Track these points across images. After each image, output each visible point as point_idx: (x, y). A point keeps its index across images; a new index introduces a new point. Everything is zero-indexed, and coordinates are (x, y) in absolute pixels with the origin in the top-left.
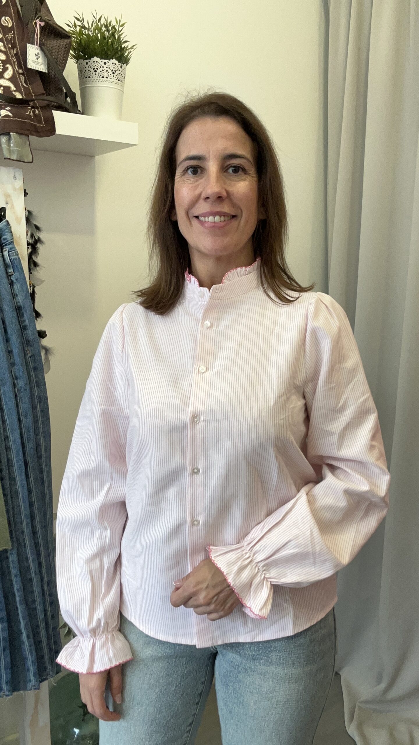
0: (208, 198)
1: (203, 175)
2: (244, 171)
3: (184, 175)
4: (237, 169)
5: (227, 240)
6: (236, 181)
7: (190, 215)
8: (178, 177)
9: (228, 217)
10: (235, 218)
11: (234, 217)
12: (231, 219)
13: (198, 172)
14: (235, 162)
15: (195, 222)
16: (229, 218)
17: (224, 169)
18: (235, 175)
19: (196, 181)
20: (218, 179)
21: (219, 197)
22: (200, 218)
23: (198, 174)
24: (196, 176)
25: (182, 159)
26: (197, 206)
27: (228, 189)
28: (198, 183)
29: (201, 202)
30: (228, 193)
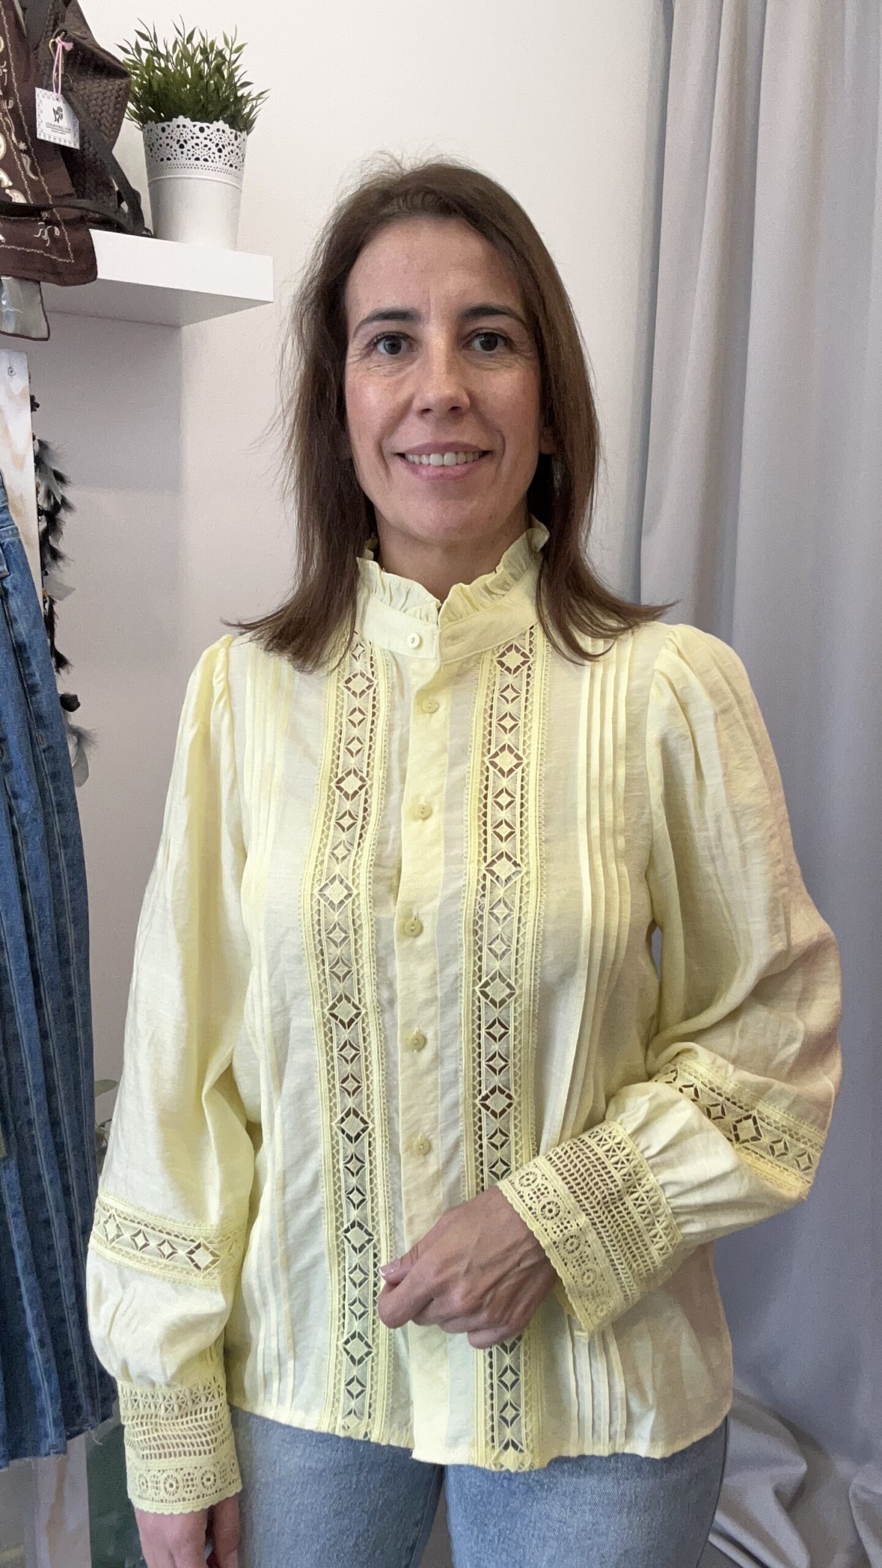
0: (426, 411)
1: (415, 354)
2: (509, 343)
3: (369, 355)
4: (491, 341)
5: (471, 507)
6: (490, 369)
7: (386, 451)
8: (355, 359)
9: (474, 453)
10: (488, 457)
11: (484, 453)
12: (480, 457)
13: (400, 348)
14: (489, 324)
15: (398, 466)
16: (477, 455)
17: (462, 341)
18: (490, 356)
19: (400, 370)
20: (452, 366)
21: (454, 408)
22: (410, 457)
23: (401, 352)
24: (397, 359)
25: (362, 318)
26: (402, 428)
27: (473, 388)
28: (402, 374)
29: (412, 419)
30: (475, 399)
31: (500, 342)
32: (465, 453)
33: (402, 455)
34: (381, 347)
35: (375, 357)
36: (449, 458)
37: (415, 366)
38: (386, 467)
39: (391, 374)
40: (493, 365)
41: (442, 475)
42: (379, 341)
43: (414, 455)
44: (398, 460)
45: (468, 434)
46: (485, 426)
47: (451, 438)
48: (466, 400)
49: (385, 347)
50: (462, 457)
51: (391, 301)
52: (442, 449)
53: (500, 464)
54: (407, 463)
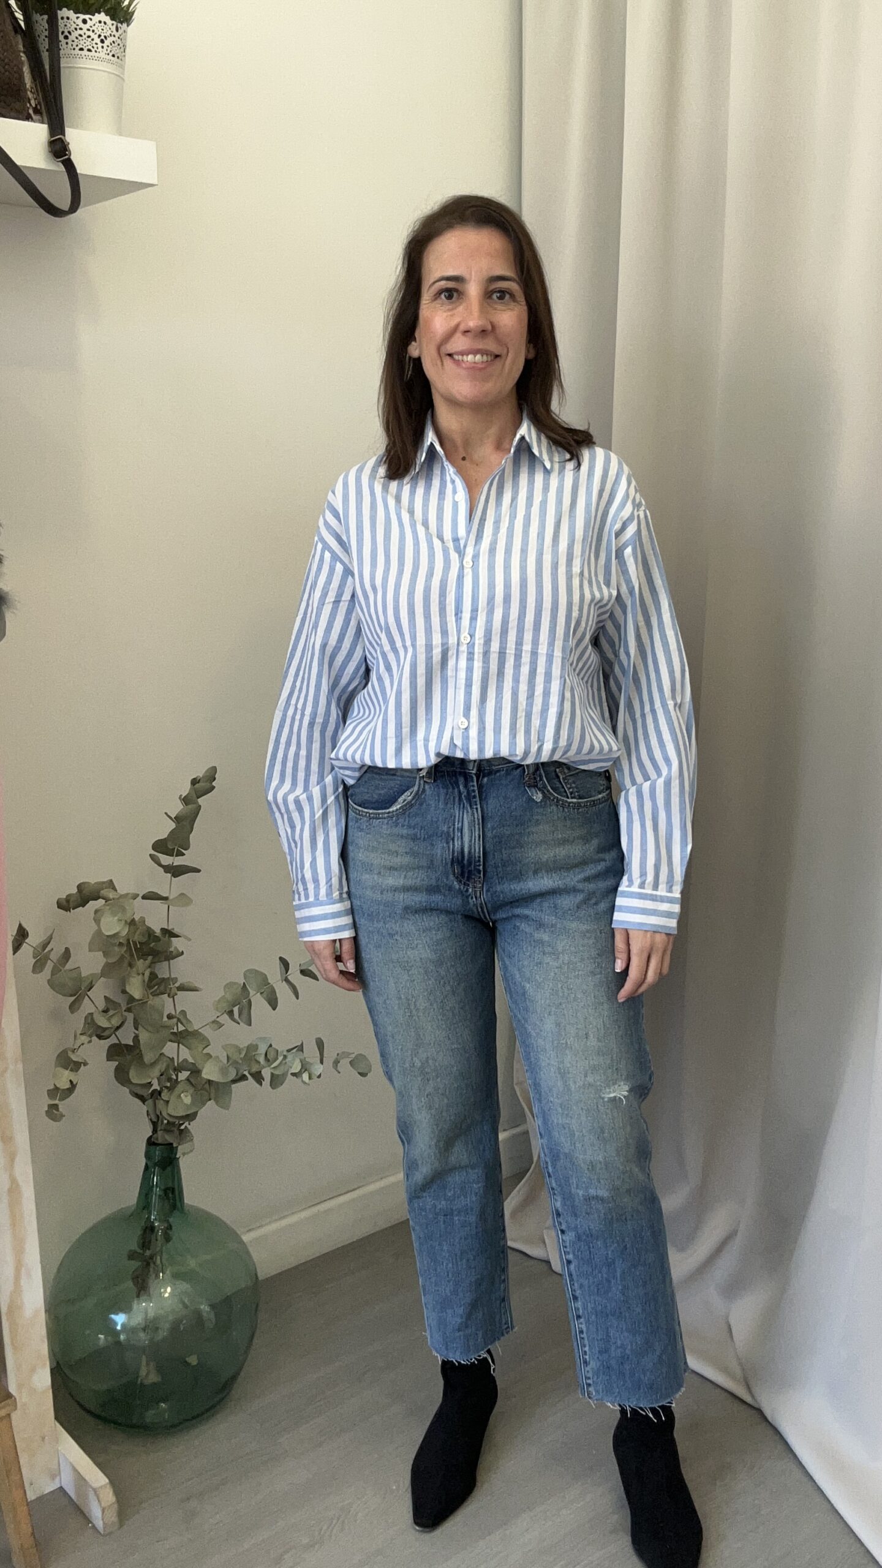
0: (467, 331)
1: (461, 301)
2: (512, 296)
3: (436, 299)
4: (502, 294)
5: (489, 386)
6: (502, 310)
7: (442, 352)
8: (426, 302)
9: (491, 355)
10: (498, 359)
11: (497, 356)
12: (495, 358)
13: (453, 297)
14: (500, 285)
15: (448, 361)
16: (493, 357)
17: (487, 295)
18: (502, 303)
19: (453, 308)
20: (483, 310)
21: (483, 331)
22: (456, 357)
23: (454, 299)
24: (452, 303)
25: (432, 281)
26: (452, 341)
27: (494, 320)
28: (455, 311)
29: (458, 335)
30: (493, 327)
31: (507, 296)
32: (487, 355)
33: (450, 355)
34: (443, 296)
35: (439, 301)
36: (478, 357)
37: (461, 308)
38: (442, 361)
39: (449, 310)
40: (504, 308)
41: (473, 367)
42: (440, 294)
43: (458, 355)
44: (448, 357)
45: (490, 345)
46: (499, 341)
47: (481, 346)
48: (490, 328)
49: (445, 296)
50: (485, 358)
51: (451, 272)
52: (475, 352)
53: (504, 363)
54: (454, 360)
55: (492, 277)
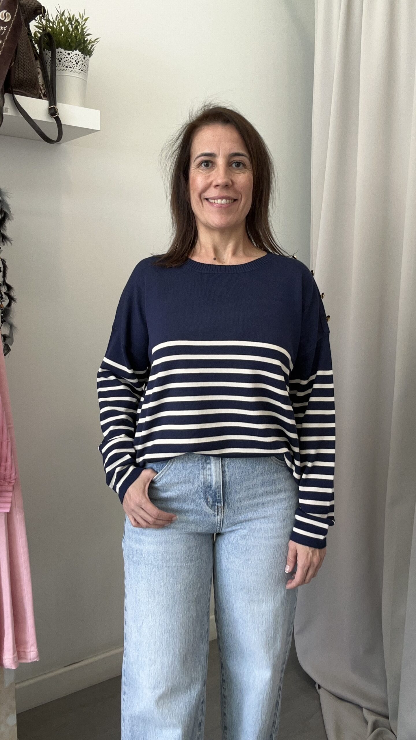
0: (217, 186)
5: (230, 218)
8: (193, 169)
12: (233, 202)
18: (238, 169)
20: (226, 172)
21: (227, 185)
23: (209, 167)
26: (208, 191)
27: (233, 179)
28: (210, 174)
29: (212, 188)
30: (233, 183)
34: (203, 165)
36: (224, 201)
38: (202, 203)
39: (206, 173)
43: (212, 199)
46: (236, 191)
47: (225, 195)
49: (204, 165)
50: (228, 201)
54: (209, 202)
55: (233, 154)
